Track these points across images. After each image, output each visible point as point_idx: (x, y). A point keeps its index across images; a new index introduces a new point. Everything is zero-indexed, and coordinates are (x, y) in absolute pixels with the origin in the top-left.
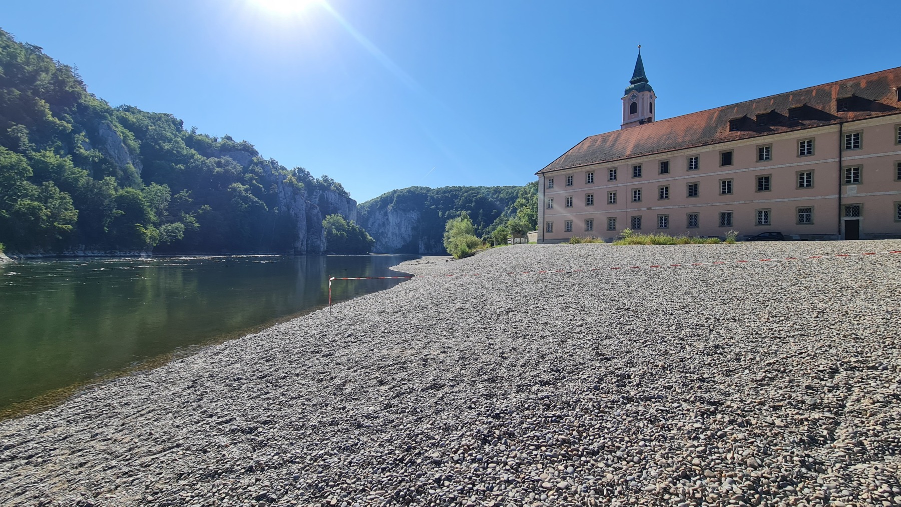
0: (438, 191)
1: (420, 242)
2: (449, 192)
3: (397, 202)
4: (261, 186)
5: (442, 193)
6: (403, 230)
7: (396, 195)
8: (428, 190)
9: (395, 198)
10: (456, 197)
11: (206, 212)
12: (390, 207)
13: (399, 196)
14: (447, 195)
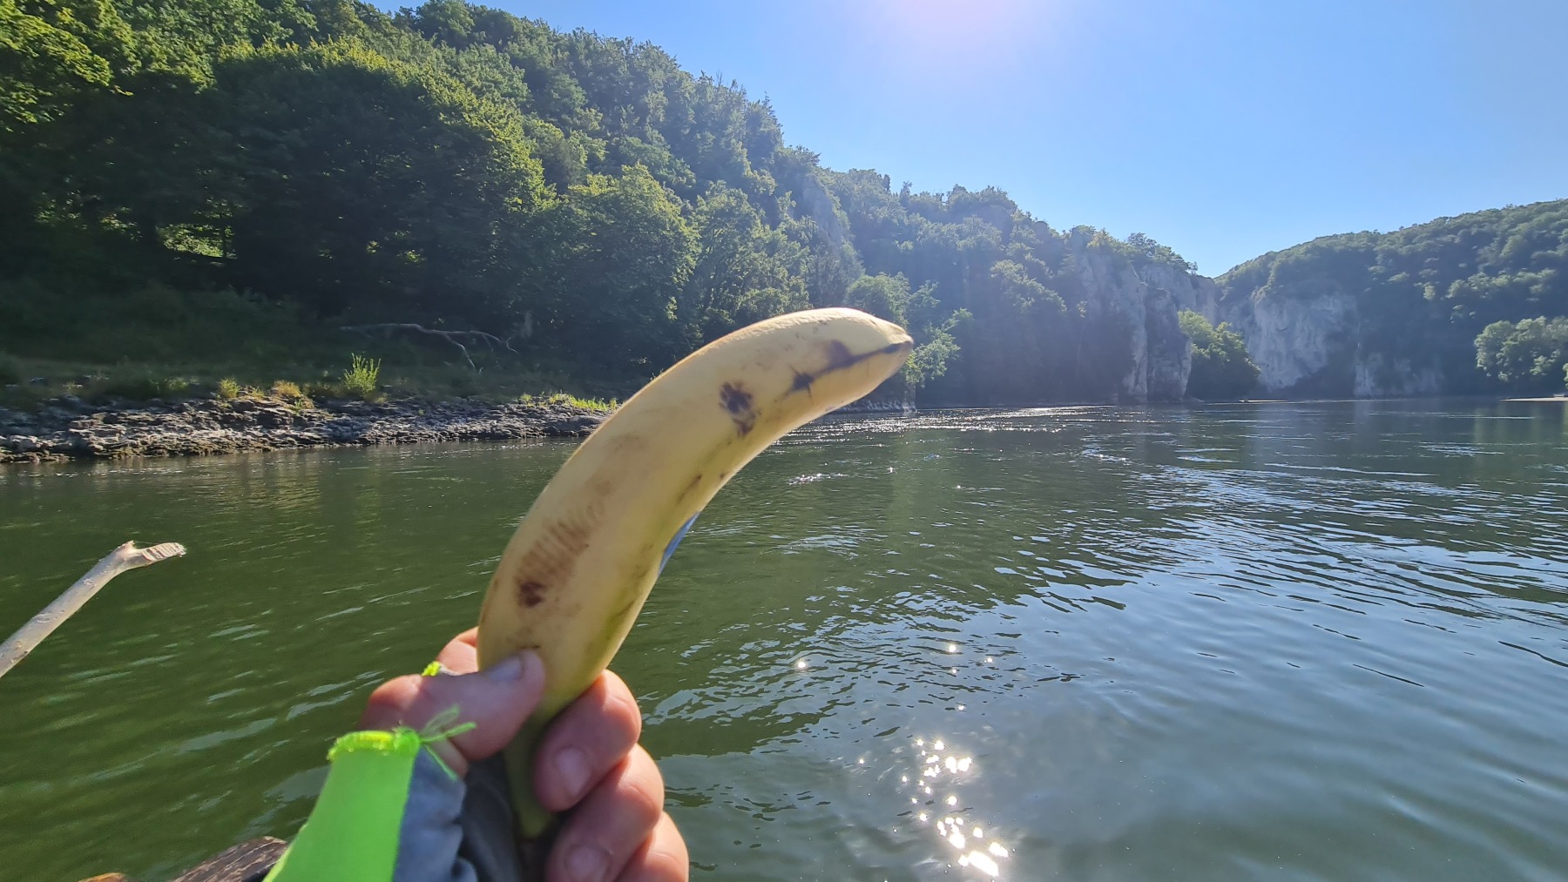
0: (1409, 236)
1: (1359, 369)
2: (1454, 231)
3: (1279, 279)
4: (1043, 263)
5: (1428, 238)
6: (1298, 344)
7: (1274, 265)
8: (1374, 238)
9: (1272, 273)
10: (1485, 238)
11: (963, 322)
12: (1259, 295)
13: (1283, 268)
14: (1447, 238)
